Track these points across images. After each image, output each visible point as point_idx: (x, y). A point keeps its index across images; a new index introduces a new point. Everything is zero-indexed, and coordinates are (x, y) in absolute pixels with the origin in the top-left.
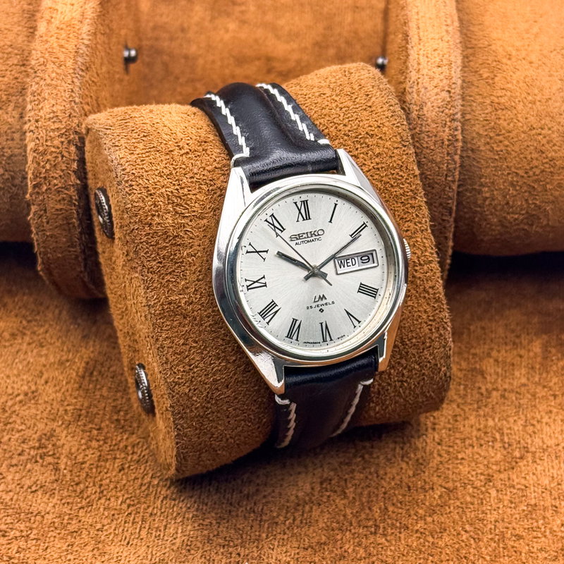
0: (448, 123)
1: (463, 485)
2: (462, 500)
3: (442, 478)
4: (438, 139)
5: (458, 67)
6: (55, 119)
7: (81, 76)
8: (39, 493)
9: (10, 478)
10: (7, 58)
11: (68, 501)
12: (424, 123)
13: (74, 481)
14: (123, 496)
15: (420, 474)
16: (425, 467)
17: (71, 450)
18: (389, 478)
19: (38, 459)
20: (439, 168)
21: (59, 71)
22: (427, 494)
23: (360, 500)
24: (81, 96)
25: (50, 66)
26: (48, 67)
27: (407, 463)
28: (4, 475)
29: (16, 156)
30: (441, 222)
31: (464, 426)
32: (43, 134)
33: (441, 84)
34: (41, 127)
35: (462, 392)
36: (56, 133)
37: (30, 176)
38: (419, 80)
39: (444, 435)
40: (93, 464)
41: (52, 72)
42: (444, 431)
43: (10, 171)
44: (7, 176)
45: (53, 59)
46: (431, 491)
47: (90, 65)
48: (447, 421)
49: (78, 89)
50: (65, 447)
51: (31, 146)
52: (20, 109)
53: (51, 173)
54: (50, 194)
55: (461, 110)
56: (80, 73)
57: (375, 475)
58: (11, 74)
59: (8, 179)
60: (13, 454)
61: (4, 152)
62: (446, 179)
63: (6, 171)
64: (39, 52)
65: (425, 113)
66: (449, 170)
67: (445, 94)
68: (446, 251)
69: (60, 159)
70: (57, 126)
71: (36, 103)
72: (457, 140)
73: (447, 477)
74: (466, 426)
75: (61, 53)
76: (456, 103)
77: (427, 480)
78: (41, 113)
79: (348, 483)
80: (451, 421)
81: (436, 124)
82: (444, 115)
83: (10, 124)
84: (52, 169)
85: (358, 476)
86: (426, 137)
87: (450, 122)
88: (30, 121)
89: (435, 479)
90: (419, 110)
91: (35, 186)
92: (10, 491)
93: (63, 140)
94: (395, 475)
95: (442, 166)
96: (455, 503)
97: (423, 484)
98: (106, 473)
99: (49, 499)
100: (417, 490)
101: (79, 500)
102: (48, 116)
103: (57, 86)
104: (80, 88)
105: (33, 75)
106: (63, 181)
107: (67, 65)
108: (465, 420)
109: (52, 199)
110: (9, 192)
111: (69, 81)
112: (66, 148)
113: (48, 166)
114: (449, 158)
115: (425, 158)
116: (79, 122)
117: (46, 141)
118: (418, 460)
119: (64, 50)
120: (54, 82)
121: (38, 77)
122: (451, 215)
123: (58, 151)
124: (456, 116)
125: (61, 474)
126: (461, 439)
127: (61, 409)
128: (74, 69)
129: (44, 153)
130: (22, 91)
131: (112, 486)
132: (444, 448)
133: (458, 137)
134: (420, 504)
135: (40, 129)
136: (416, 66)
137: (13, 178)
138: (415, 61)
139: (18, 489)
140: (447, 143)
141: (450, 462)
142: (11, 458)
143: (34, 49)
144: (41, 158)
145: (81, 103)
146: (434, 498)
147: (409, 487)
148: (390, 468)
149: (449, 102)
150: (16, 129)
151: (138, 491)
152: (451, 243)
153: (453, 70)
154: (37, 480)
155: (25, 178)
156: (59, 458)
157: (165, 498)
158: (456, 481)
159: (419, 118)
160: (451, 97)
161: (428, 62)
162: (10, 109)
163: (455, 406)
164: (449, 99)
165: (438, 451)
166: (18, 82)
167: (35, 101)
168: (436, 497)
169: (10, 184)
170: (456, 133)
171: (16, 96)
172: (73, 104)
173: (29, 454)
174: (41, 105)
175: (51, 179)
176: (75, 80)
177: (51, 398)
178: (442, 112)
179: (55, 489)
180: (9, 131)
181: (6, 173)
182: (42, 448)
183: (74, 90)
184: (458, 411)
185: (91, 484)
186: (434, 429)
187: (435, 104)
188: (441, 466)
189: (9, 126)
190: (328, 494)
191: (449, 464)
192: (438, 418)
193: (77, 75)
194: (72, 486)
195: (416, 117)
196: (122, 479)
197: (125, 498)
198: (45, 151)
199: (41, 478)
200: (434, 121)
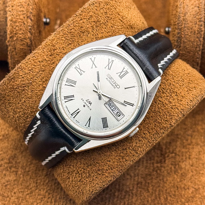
0: (198, 23)
1: (202, 187)
2: (202, 195)
3: (193, 183)
4: (192, 30)
6: (21, 6)
12: (186, 23)
15: (183, 181)
16: (185, 177)
17: (23, 164)
18: (169, 182)
19: (9, 169)
27: (177, 175)
31: (203, 157)
32: (15, 13)
33: (195, 4)
34: (14, 10)
35: (203, 140)
36: (21, 13)
37: (8, 32)
38: (184, 1)
39: (194, 161)
40: (33, 172)
42: (194, 159)
48: (195, 154)
50: (21, 163)
51: (9, 18)
53: (18, 31)
54: (18, 41)
55: (204, 16)
57: (162, 181)
62: (196, 49)
65: (187, 17)
66: (197, 45)
67: (196, 8)
69: (23, 25)
70: (22, 9)
73: (195, 183)
76: (202, 13)
77: (186, 184)
78: (15, 3)
79: (150, 184)
80: (197, 154)
85: (154, 181)
86: (187, 29)
88: (9, 6)
89: (190, 183)
90: (184, 16)
91: (10, 37)
93: (25, 16)
94: (171, 181)
95: (194, 43)
96: (199, 196)
97: (184, 186)
98: (39, 176)
100: (181, 189)
101: (27, 190)
102: (18, 4)
106: (24, 35)
108: (203, 154)
109: (19, 44)
112: (26, 20)
113: (17, 28)
114: (198, 39)
116: (32, 8)
117: (17, 16)
118: (182, 174)
123: (22, 21)
124: (202, 19)
126: (202, 164)
127: (20, 144)
129: (15, 22)
132: (194, 168)
133: (202, 30)
135: (14, 11)
140: (197, 32)
141: (197, 175)
144: (14, 24)
148: (169, 177)
149: (198, 12)
150: (1, 9)
156: (18, 169)
158: (199, 185)
159: (184, 20)
160: (199, 10)
164: (198, 11)
165: (191, 169)
173: (4, 166)
175: (18, 34)
178: (195, 17)
182: (11, 163)
186: (189, 158)
187: (192, 14)
188: (192, 177)
196: (46, 180)
197: (47, 189)
199: (9, 178)
200: (191, 22)
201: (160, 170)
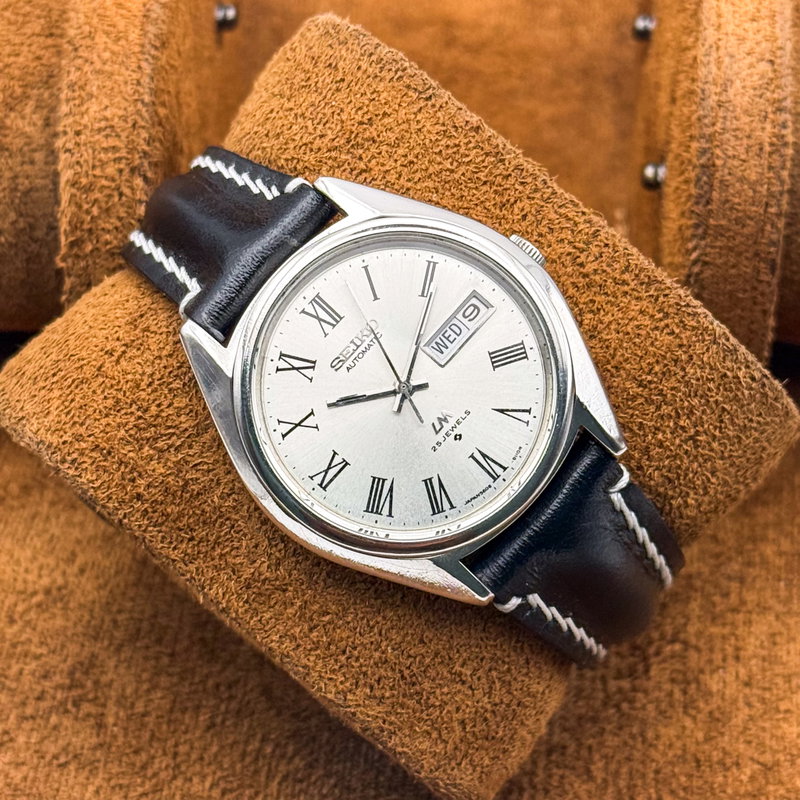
0: (771, 116)
1: (789, 757)
2: (789, 786)
3: (754, 744)
4: (752, 142)
5: (785, 22)
6: (108, 131)
7: (153, 57)
8: (72, 767)
9: (21, 739)
10: (24, 23)
11: (121, 781)
12: (729, 114)
13: (131, 746)
14: (214, 773)
15: (715, 737)
16: (724, 726)
17: (124, 690)
18: (664, 744)
19: (70, 706)
20: (755, 191)
21: (116, 48)
22: (729, 774)
23: (616, 784)
24: (155, 92)
25: (101, 39)
26: (97, 40)
27: (694, 718)
28: (13, 735)
29: (37, 190)
30: (756, 284)
31: (789, 653)
32: (87, 155)
33: (758, 50)
34: (85, 144)
35: (783, 593)
36: (110, 155)
37: (64, 226)
38: (720, 43)
39: (754, 668)
40: (162, 717)
41: (105, 50)
42: (753, 662)
43: (28, 215)
44: (21, 224)
45: (106, 28)
46: (734, 770)
47: (168, 39)
48: (758, 643)
49: (147, 80)
50: (115, 685)
51: (66, 175)
52: (45, 111)
53: (100, 222)
54: (99, 257)
55: (792, 93)
56: (153, 52)
57: (640, 739)
58: (29, 51)
59: (24, 229)
60: (27, 698)
61: (17, 185)
62: (765, 211)
63: (21, 215)
64: (81, 16)
65: (732, 97)
66: (771, 195)
67: (764, 67)
68: (764, 335)
69: (116, 199)
70: (112, 142)
71: (77, 102)
72: (786, 144)
73: (762, 744)
74: (792, 652)
75: (119, 18)
76: (783, 80)
77: (728, 748)
78: (86, 119)
79: (594, 753)
80: (766, 644)
81: (750, 116)
82: (762, 101)
83: (28, 137)
84: (103, 216)
85: (611, 741)
86: (732, 139)
87: (774, 113)
88: (65, 133)
89: (742, 747)
90: (720, 94)
91: (72, 245)
92: (23, 764)
93: (122, 166)
94: (674, 739)
95: (759, 188)
96: (776, 791)
97: (721, 755)
98: (185, 732)
99: (88, 779)
100: (711, 766)
101: (139, 780)
102: (97, 126)
103: (112, 74)
104: (152, 78)
105: (72, 55)
106: (120, 236)
107: (130, 38)
108: (788, 642)
109: (102, 266)
110: (25, 251)
111: (134, 66)
112: (127, 181)
113: (95, 211)
114: (771, 174)
115: (730, 174)
116: (150, 137)
117: (94, 167)
118: (711, 713)
119: (124, 12)
120: (107, 68)
121: (80, 57)
122: (773, 272)
123: (113, 185)
124: (784, 104)
125: (109, 733)
126: (784, 677)
127: (108, 619)
128: (142, 46)
129: (89, 189)
130: (50, 79)
131: (194, 756)
132: (755, 691)
133: (786, 139)
134: (717, 791)
135: (83, 148)
136: (714, 19)
137: (32, 227)
138: (713, 11)
139: (35, 761)
140: (767, 148)
141: (766, 717)
142: (24, 704)
143: (73, 10)
144: (84, 196)
145: (154, 103)
146: (741, 781)
147: (698, 761)
148: (666, 726)
149: (772, 79)
150: (38, 145)
151: (238, 766)
152: (772, 322)
153: (777, 25)
154: (69, 744)
155: (53, 228)
156: (104, 706)
157: (285, 778)
158: (777, 752)
159: (720, 106)
160: (775, 71)
161: (734, 12)
162: (28, 110)
163: (771, 618)
164: (771, 75)
165: (746, 696)
166: (42, 65)
167: (74, 99)
168: (744, 778)
169: (26, 238)
170: (784, 132)
171: (39, 89)
172: (140, 105)
173: (54, 698)
174: (85, 107)
175: (100, 232)
176: (144, 65)
177: (90, 598)
178: (761, 96)
179: (99, 761)
180: (26, 149)
181: (21, 220)
182: (77, 686)
183: (142, 81)
184: (777, 626)
185: (160, 752)
186: (737, 658)
187: (748, 83)
188: (750, 724)
189: (27, 140)
190: (560, 772)
191: (764, 721)
192: (744, 640)
193: (147, 56)
194: (127, 754)
195: (714, 105)
196: (211, 744)
197: (216, 777)
198: (91, 185)
199: (74, 740)
200: (746, 112)
201: (631, 701)
